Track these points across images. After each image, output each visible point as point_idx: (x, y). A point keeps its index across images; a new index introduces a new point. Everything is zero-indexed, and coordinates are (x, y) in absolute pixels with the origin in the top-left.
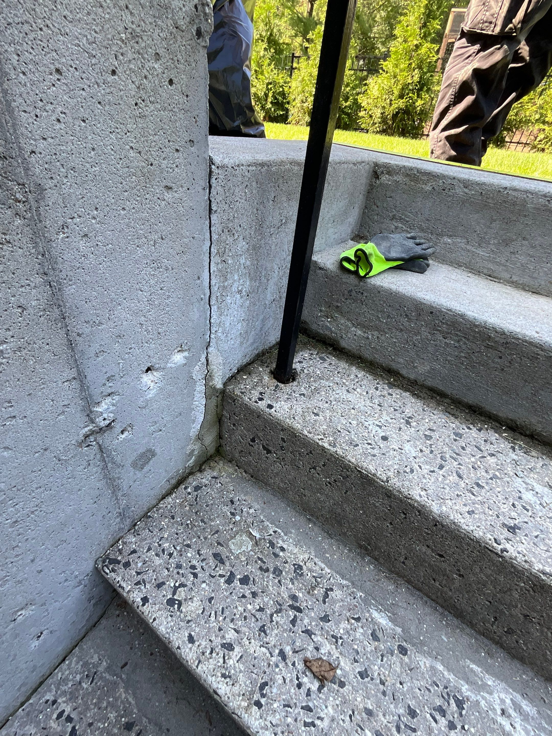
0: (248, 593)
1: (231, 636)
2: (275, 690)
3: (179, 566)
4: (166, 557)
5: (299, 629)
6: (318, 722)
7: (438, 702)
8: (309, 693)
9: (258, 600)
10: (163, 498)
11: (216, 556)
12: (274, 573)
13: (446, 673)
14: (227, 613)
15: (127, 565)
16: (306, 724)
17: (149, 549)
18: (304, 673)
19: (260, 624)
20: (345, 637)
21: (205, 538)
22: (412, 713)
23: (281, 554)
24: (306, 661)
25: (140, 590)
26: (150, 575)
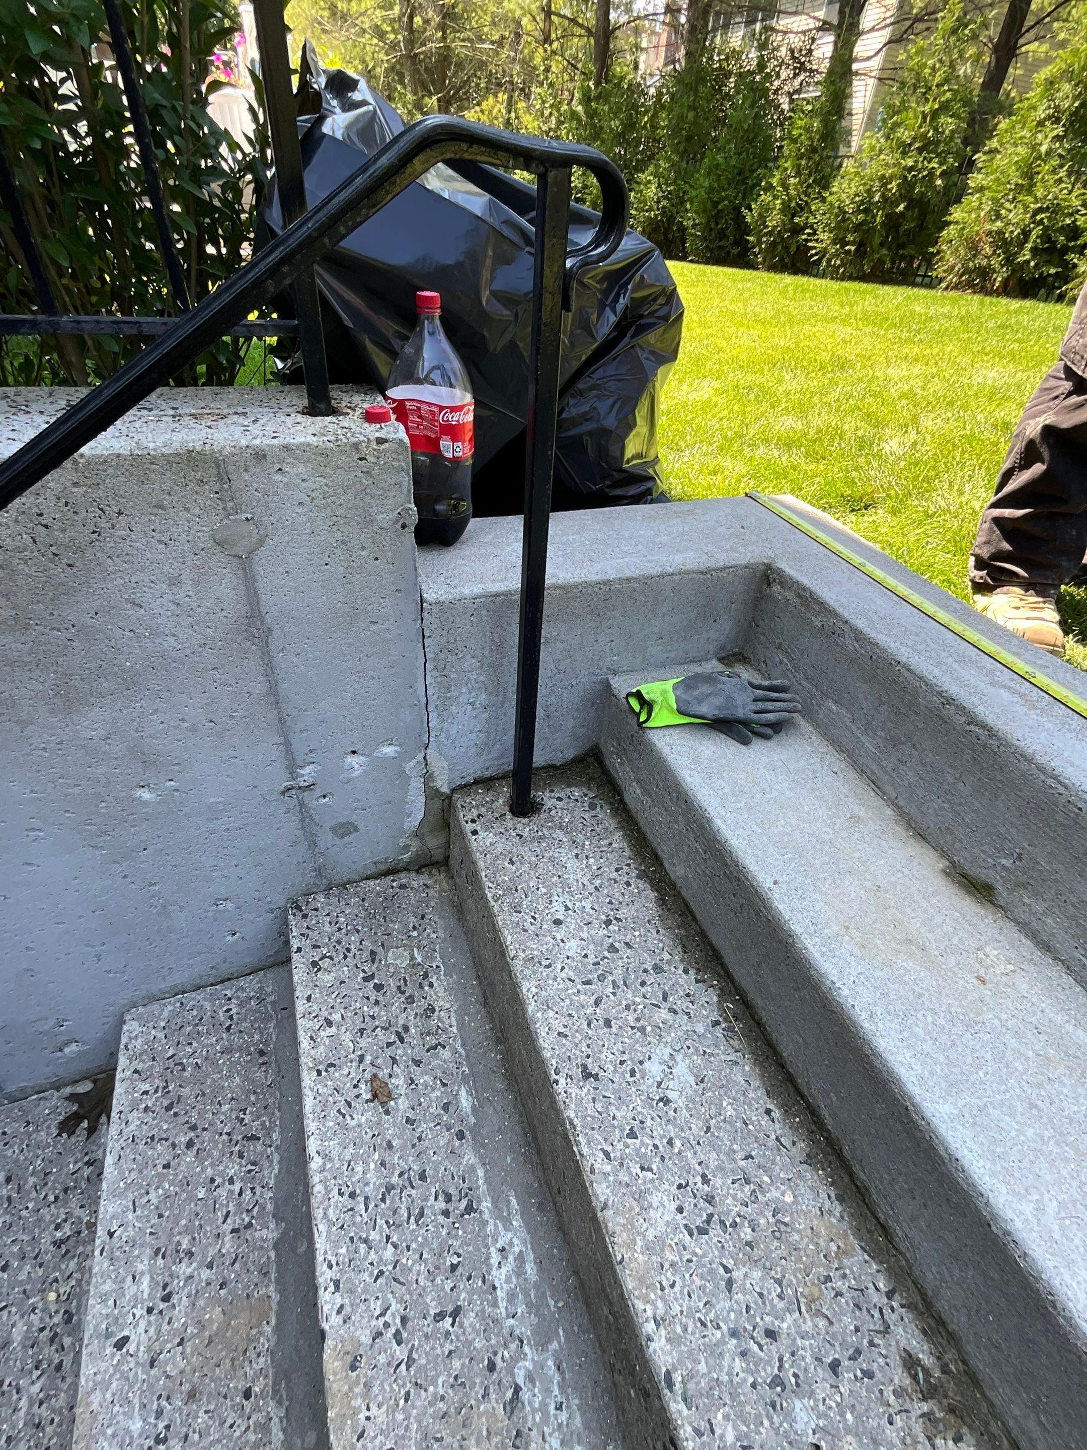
0: (373, 999)
1: (336, 1017)
2: (337, 1074)
3: (339, 942)
4: (335, 928)
5: (389, 1052)
6: (348, 1117)
7: (452, 1191)
8: (358, 1096)
9: (376, 1009)
10: (368, 878)
11: (373, 953)
12: (407, 999)
13: (481, 1181)
14: (346, 1000)
15: (305, 916)
16: (339, 1111)
17: (328, 915)
18: (366, 1082)
19: (363, 1026)
20: (420, 1087)
21: (376, 934)
22: (423, 1177)
23: (426, 988)
24: (375, 1076)
25: (301, 941)
26: (314, 935)
